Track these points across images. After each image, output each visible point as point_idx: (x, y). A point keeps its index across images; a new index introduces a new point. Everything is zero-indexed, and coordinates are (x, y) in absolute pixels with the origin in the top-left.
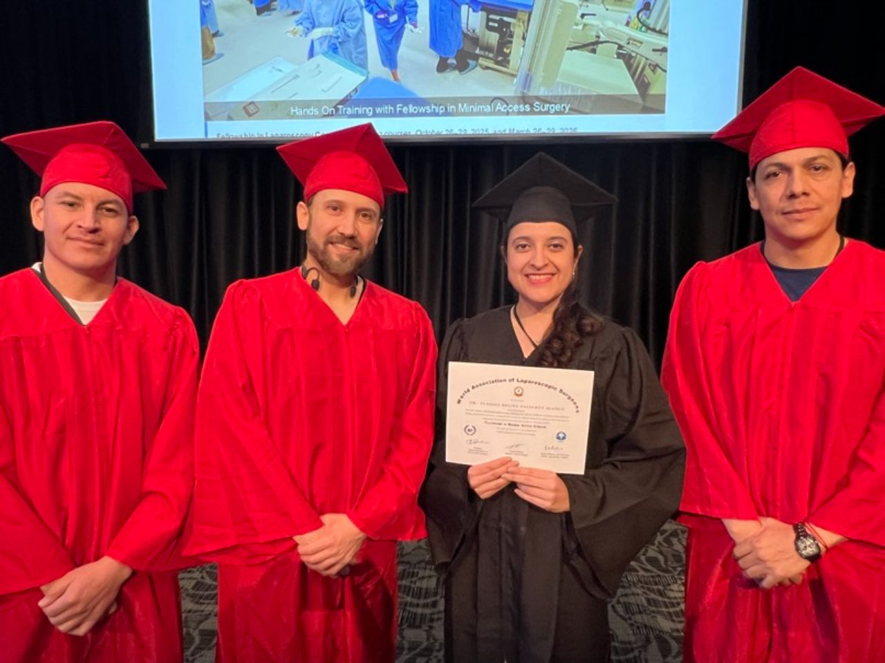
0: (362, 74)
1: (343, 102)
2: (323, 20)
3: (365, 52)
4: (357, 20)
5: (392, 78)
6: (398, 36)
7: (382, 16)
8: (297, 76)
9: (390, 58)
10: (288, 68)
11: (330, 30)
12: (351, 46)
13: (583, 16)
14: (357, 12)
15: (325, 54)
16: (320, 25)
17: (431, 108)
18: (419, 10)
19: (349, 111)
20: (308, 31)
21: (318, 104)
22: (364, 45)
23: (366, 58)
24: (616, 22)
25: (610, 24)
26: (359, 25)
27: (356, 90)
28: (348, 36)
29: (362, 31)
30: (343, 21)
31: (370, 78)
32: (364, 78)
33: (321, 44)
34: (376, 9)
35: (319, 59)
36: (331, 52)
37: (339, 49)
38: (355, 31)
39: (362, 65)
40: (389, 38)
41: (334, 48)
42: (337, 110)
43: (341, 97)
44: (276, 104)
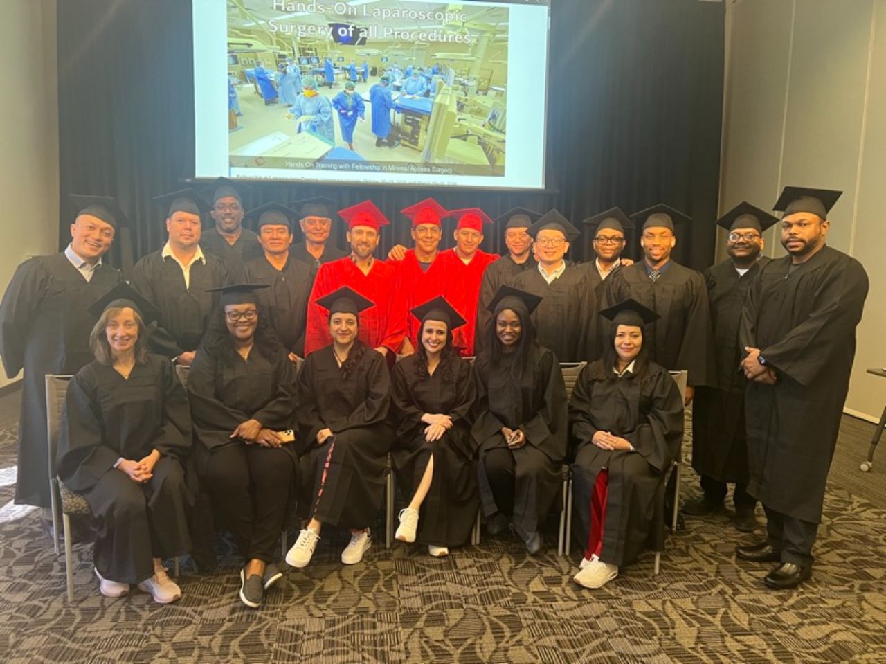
0: (331, 145)
2: (307, 111)
3: (333, 132)
4: (328, 113)
6: (353, 124)
7: (343, 112)
8: (290, 144)
9: (348, 136)
10: (284, 137)
11: (312, 117)
12: (324, 127)
13: (459, 120)
14: (329, 108)
15: (308, 131)
16: (305, 114)
18: (366, 109)
20: (298, 117)
22: (332, 127)
23: (333, 135)
24: (477, 125)
25: (474, 125)
26: (329, 116)
28: (322, 121)
29: (331, 119)
30: (319, 112)
31: (336, 146)
33: (306, 125)
34: (340, 108)
35: (304, 134)
36: (312, 131)
37: (317, 129)
38: (327, 119)
39: (331, 139)
40: (347, 124)
41: (314, 128)
42: (315, 165)
43: (318, 157)
44: (276, 159)
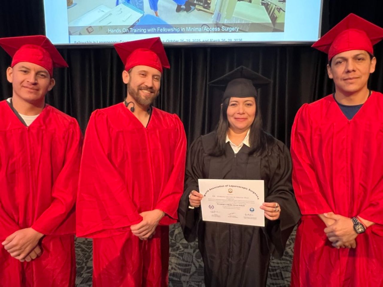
1: (132, 26)
5: (155, 15)
17: (173, 30)
19: (135, 31)
21: (121, 27)
27: (138, 20)
32: (142, 15)
